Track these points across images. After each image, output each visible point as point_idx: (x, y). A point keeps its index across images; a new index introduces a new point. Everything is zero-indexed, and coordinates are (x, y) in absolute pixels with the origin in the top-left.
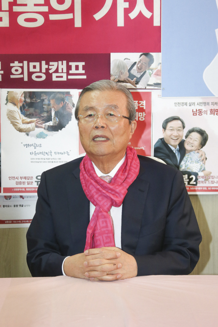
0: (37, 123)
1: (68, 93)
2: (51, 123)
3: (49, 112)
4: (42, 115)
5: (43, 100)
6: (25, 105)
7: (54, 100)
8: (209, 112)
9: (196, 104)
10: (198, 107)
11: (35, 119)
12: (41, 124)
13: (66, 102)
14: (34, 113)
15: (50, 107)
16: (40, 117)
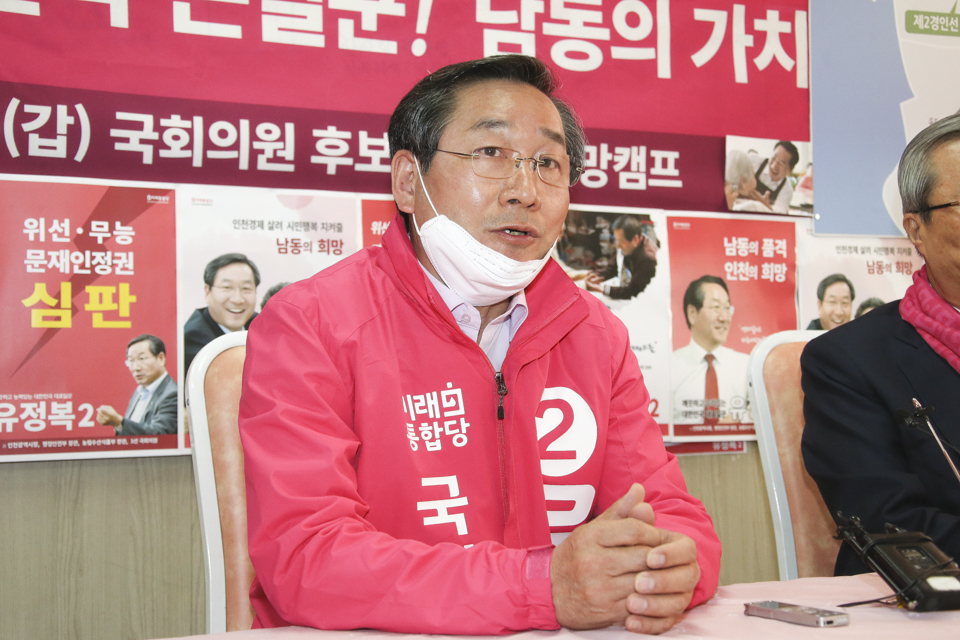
0: (589, 280)
1: (647, 218)
2: (616, 282)
3: (612, 256)
4: (599, 264)
5: (599, 231)
6: (567, 240)
11: (584, 272)
12: (598, 282)
14: (583, 258)
15: (613, 246)
16: (594, 268)
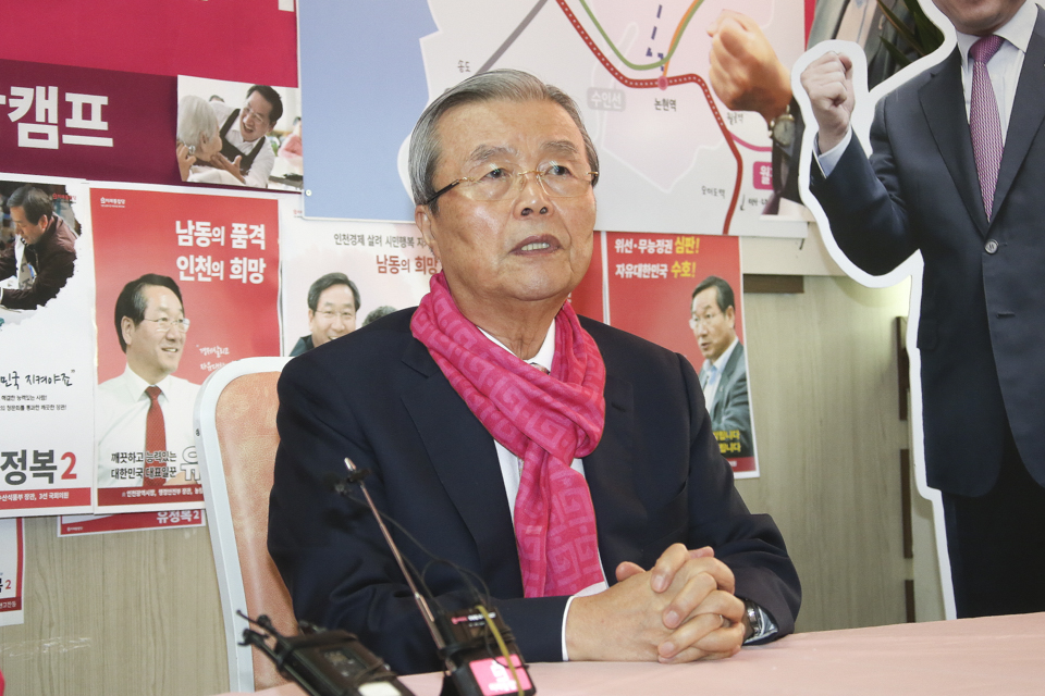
7: (21, 208)
8: (413, 265)
9: (384, 240)
10: (390, 251)
13: (56, 218)
